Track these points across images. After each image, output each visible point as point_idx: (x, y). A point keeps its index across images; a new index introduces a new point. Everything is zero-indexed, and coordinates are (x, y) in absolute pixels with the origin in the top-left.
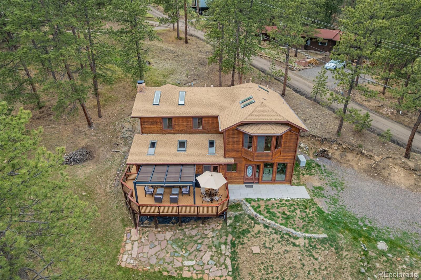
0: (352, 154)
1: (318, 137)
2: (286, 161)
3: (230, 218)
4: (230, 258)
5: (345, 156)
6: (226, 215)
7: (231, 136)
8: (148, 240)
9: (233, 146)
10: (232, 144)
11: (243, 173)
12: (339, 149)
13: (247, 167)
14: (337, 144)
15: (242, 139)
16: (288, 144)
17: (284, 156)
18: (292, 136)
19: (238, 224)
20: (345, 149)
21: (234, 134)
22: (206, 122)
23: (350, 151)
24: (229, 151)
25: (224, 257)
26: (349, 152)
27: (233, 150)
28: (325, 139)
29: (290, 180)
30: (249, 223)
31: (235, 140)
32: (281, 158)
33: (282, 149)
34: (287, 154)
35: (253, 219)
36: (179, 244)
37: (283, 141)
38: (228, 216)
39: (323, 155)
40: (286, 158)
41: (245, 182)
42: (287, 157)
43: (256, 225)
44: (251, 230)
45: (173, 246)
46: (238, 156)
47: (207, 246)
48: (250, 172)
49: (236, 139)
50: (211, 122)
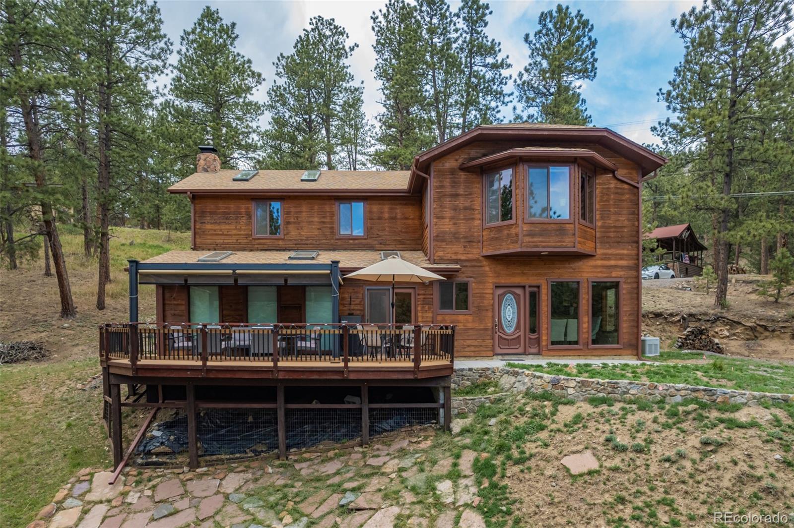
0: (776, 340)
1: (671, 315)
2: (614, 274)
3: (462, 415)
4: (479, 508)
5: (760, 345)
6: (447, 406)
7: (448, 190)
8: (152, 497)
9: (455, 224)
10: (452, 218)
11: (490, 314)
12: (734, 335)
13: (501, 298)
14: (727, 324)
15: (480, 200)
16: (613, 217)
17: (606, 257)
18: (623, 194)
19: (493, 421)
20: (752, 329)
21: (454, 184)
22: (375, 216)
23: (767, 334)
24: (443, 241)
25: (452, 514)
26: (766, 337)
27: (456, 237)
28: (691, 315)
29: (634, 342)
30: (534, 409)
31: (461, 202)
32: (599, 263)
33: (598, 235)
34: (618, 252)
35: (545, 396)
36: (272, 499)
37: (598, 206)
38: (454, 412)
39: (697, 345)
40: (612, 263)
41: (499, 351)
42: (616, 259)
43: (560, 407)
44: (545, 422)
45: (246, 506)
46: (470, 256)
47: (380, 495)
48: (510, 313)
49: (462, 199)
50: (386, 216)
